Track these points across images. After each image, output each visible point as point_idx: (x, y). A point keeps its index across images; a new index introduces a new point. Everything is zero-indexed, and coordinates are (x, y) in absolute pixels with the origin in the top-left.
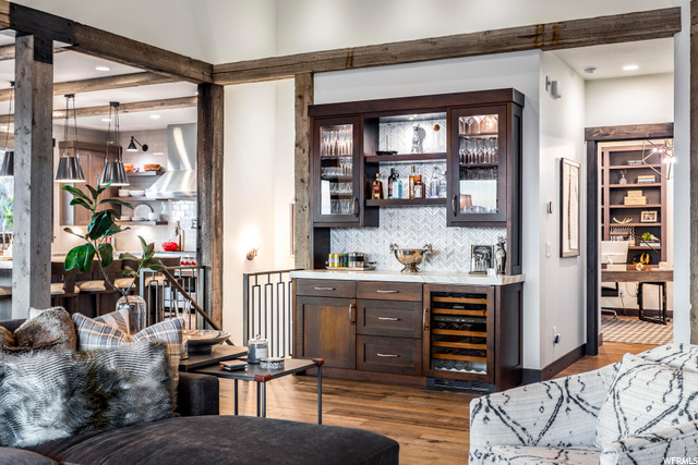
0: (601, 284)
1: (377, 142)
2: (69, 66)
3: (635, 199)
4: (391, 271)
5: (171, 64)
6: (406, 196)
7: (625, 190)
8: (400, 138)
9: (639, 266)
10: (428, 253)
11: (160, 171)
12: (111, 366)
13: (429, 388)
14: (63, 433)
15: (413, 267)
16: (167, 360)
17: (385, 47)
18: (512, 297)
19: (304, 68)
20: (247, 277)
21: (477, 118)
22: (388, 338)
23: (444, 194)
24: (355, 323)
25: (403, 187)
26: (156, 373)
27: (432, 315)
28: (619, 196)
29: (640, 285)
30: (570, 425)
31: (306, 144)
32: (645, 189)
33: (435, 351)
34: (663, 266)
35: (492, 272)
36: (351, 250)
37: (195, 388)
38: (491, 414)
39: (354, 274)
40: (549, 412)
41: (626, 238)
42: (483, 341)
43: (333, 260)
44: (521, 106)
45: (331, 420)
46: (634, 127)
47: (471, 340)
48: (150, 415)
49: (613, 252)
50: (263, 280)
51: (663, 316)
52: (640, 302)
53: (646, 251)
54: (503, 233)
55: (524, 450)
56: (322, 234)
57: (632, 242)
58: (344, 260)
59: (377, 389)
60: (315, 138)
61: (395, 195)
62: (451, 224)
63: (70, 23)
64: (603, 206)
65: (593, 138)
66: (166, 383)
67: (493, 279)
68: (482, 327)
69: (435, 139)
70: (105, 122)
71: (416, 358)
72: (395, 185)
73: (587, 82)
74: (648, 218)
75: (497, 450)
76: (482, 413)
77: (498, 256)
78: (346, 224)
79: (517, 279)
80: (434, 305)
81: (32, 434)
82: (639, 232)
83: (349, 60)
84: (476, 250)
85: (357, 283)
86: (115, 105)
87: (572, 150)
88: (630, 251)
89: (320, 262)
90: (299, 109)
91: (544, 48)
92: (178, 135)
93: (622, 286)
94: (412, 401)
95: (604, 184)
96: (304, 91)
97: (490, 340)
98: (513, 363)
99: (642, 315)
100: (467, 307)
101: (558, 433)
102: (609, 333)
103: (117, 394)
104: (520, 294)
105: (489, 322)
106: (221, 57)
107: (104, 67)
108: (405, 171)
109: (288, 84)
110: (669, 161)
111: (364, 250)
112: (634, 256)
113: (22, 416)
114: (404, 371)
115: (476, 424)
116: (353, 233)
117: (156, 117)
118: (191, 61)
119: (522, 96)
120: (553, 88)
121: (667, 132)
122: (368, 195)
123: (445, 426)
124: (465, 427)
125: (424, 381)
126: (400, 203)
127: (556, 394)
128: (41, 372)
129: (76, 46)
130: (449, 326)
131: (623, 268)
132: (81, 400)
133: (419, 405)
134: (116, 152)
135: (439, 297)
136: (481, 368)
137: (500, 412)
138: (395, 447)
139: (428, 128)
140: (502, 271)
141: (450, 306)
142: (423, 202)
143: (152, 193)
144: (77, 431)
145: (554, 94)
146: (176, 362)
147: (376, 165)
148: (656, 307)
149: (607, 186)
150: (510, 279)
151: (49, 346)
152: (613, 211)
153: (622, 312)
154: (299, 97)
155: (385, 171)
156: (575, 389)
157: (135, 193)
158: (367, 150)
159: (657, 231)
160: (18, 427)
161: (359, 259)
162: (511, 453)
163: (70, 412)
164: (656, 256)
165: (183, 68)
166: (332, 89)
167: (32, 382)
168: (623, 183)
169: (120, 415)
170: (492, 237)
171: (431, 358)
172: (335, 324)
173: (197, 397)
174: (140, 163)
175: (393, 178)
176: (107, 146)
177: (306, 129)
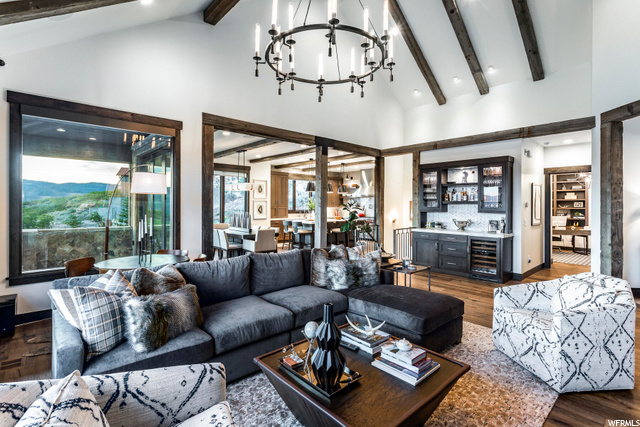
0: (552, 235)
1: (447, 178)
2: (332, 153)
3: (570, 196)
4: (453, 230)
5: (366, 151)
6: (459, 200)
7: (565, 193)
8: (457, 177)
9: (573, 228)
10: (470, 223)
11: (357, 187)
12: (360, 266)
13: (470, 278)
14: (346, 287)
15: (463, 228)
16: (377, 265)
17: (450, 140)
18: (508, 243)
19: (416, 150)
20: (395, 231)
21: (492, 168)
22: (452, 257)
23: (476, 200)
24: (438, 250)
25: (459, 196)
26: (374, 269)
27: (471, 249)
28: (562, 195)
29: (574, 237)
30: (538, 302)
31: (417, 179)
32: (576, 192)
33: (472, 263)
34: (586, 228)
35: (499, 232)
36: (436, 221)
37: (386, 275)
38: (503, 295)
39: (437, 230)
40: (529, 296)
41: (565, 215)
42: (495, 261)
43: (428, 225)
44: (512, 163)
45: (434, 289)
46: (570, 167)
47: (488, 260)
48: (372, 283)
49: (559, 221)
50: (400, 232)
51: (586, 251)
52: (573, 244)
53: (576, 221)
54: (504, 216)
55: (518, 310)
56: (423, 215)
57: (569, 216)
58: (433, 225)
59: (448, 277)
60: (421, 178)
61: (455, 199)
62: (479, 211)
63: (333, 140)
64: (553, 200)
65: (548, 173)
66: (377, 273)
67: (499, 235)
68: (495, 255)
69: (472, 176)
70: (339, 170)
71: (464, 265)
72: (455, 196)
73: (545, 148)
74: (577, 205)
75: (506, 309)
76: (499, 294)
77: (502, 225)
78: (434, 210)
79: (511, 235)
80: (472, 244)
81: (337, 287)
82: (573, 212)
83: (435, 146)
84: (491, 222)
85: (439, 234)
86: (343, 164)
87: (538, 179)
88: (568, 220)
89: (423, 225)
90: (414, 165)
91: (523, 137)
92: (363, 173)
93: (563, 237)
94: (462, 283)
95: (554, 190)
96: (416, 159)
97: (498, 260)
98: (508, 270)
99: (574, 250)
100: (487, 246)
101: (533, 304)
102: (556, 258)
103: (362, 275)
104: (512, 241)
105: (498, 253)
106: (383, 147)
107: (341, 153)
108: (459, 190)
109: (410, 156)
110: (588, 180)
111: (441, 221)
112: (570, 223)
113: (334, 280)
114: (459, 270)
115: (497, 298)
116: (436, 214)
117: (357, 168)
118: (372, 149)
119: (513, 158)
120: (528, 153)
121: (588, 169)
122: (443, 199)
123: (479, 295)
124: (491, 296)
125: (468, 275)
126: (457, 203)
127: (532, 289)
128: (339, 267)
129: (335, 148)
130: (479, 253)
131: (564, 229)
132: (352, 277)
133: (466, 285)
134: (342, 180)
135: (474, 242)
136: (494, 272)
137: (507, 294)
138: (462, 303)
139: (469, 172)
140: (503, 231)
141: (480, 245)
142: (467, 202)
143: (354, 195)
144: (350, 287)
145: (528, 155)
146: (380, 265)
147: (446, 188)
148: (583, 246)
149: (555, 191)
150: (507, 235)
151: (339, 258)
152: (558, 203)
153: (563, 248)
154: (414, 161)
155: (450, 189)
156: (540, 287)
157: (349, 195)
158: (443, 181)
159: (583, 212)
160: (333, 284)
161: (439, 224)
162: (512, 311)
163: (348, 280)
164: (582, 223)
165: (370, 152)
166: (427, 158)
167: (336, 269)
168: (564, 189)
169: (363, 283)
170: (499, 217)
171: (471, 266)
172: (430, 250)
173: (387, 278)
174: (349, 183)
175: (454, 192)
176: (339, 178)
177: (417, 173)
